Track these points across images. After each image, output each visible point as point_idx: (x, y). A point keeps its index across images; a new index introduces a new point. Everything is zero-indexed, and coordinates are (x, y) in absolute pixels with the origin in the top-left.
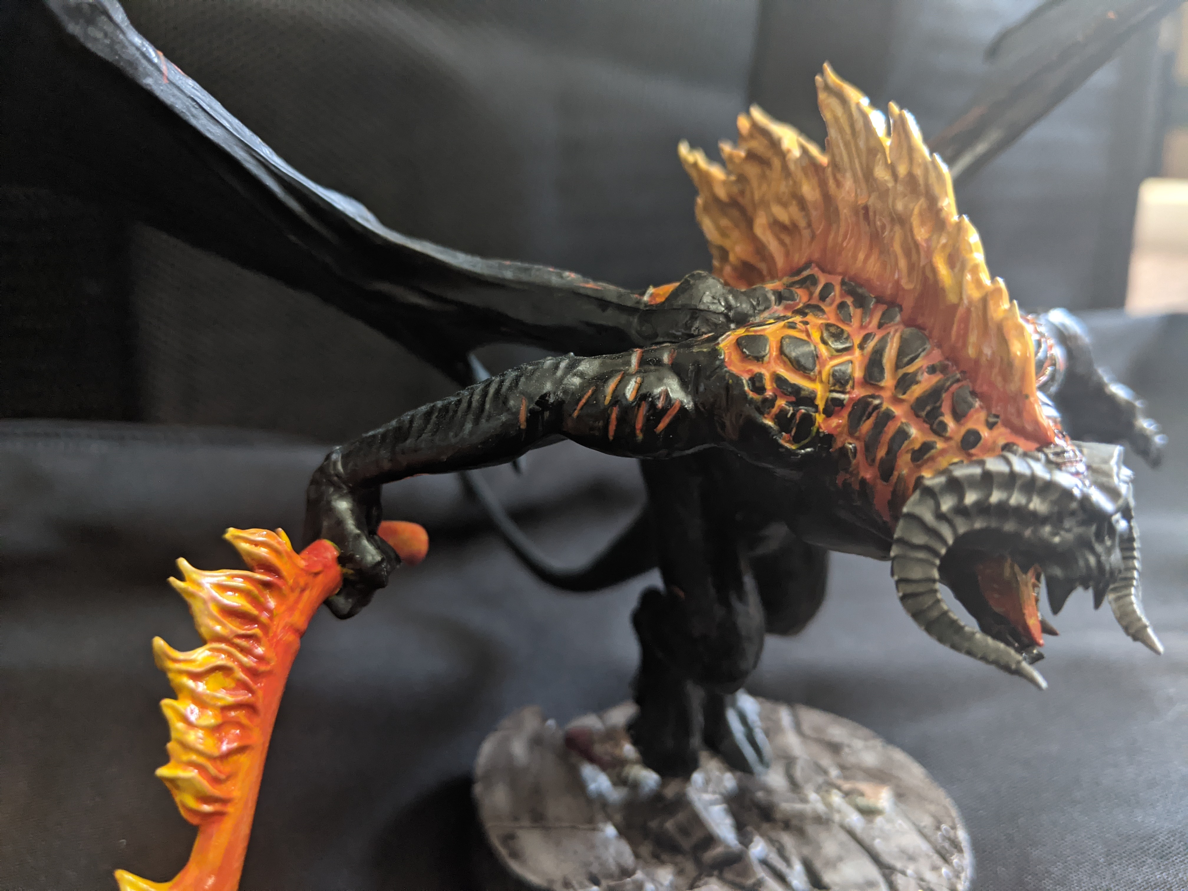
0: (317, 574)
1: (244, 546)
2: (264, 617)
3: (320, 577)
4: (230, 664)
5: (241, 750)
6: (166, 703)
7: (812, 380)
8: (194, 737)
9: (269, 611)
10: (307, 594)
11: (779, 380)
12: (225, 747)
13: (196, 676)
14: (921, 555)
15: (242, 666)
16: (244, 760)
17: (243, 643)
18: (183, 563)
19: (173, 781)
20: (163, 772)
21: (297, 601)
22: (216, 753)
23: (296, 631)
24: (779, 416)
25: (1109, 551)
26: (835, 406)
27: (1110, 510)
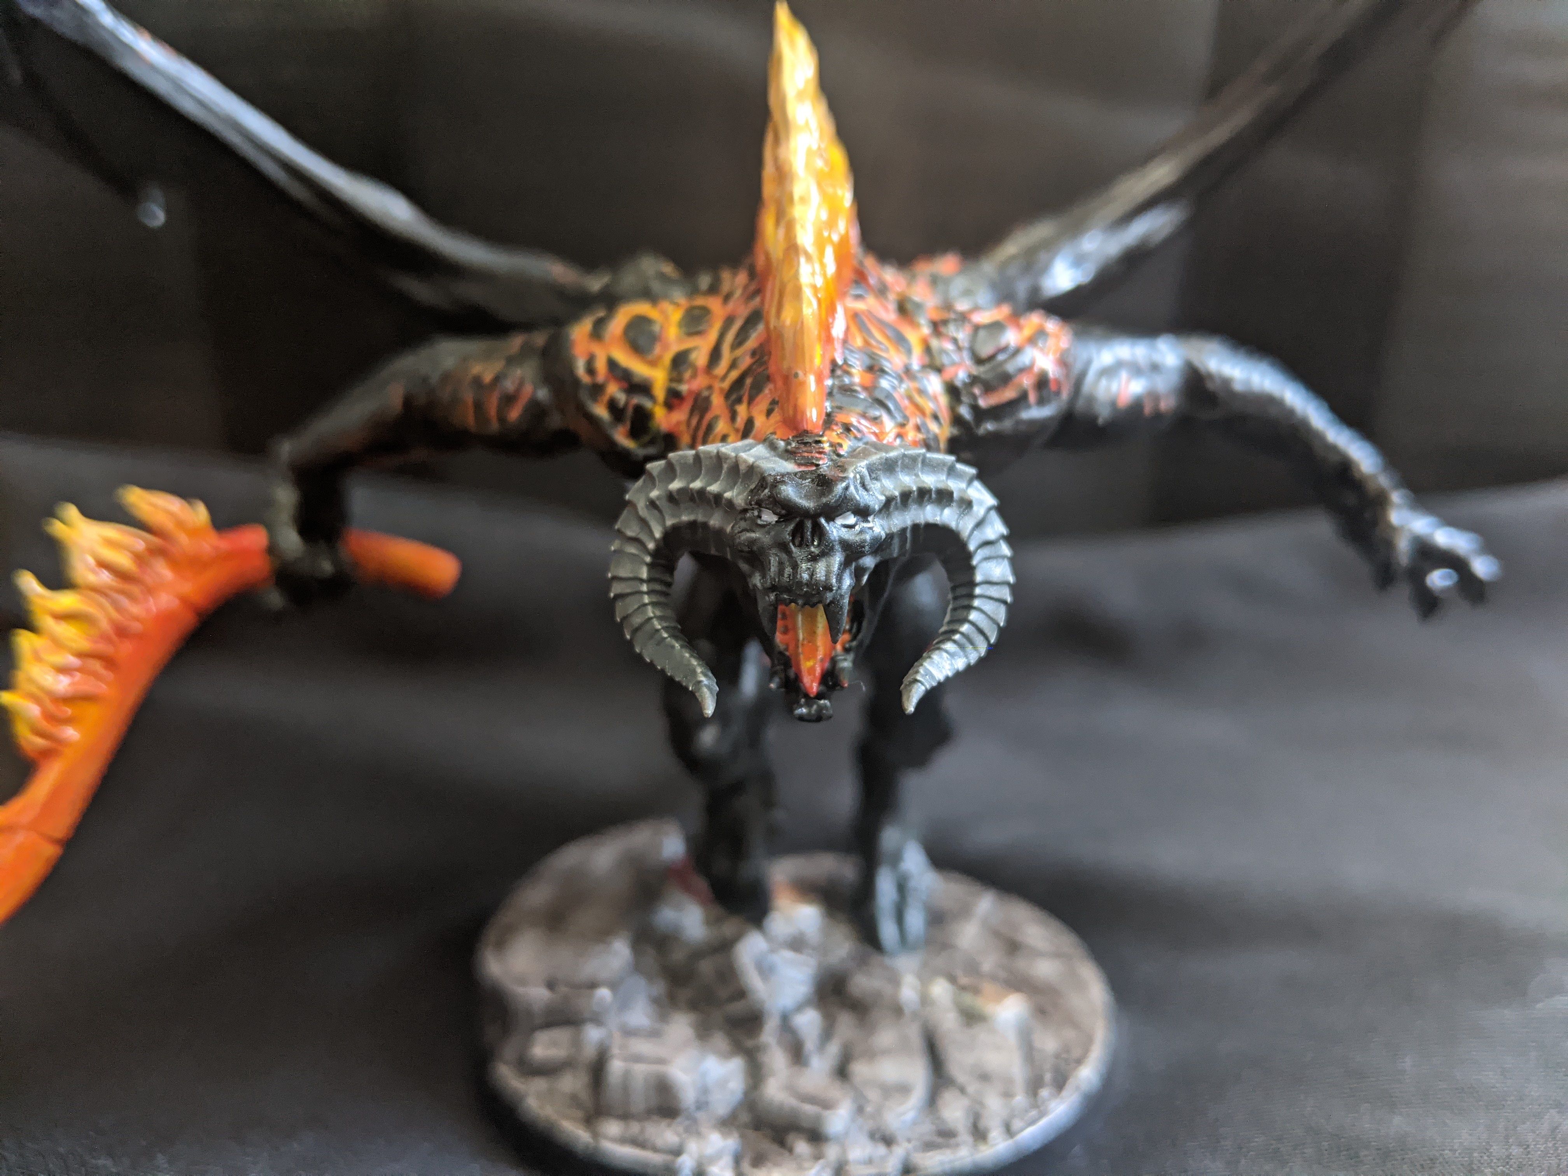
6: (20, 633)
7: (653, 364)
11: (612, 364)
14: (632, 549)
18: (68, 509)
24: (612, 406)
25: (814, 559)
26: (673, 398)
27: (808, 504)
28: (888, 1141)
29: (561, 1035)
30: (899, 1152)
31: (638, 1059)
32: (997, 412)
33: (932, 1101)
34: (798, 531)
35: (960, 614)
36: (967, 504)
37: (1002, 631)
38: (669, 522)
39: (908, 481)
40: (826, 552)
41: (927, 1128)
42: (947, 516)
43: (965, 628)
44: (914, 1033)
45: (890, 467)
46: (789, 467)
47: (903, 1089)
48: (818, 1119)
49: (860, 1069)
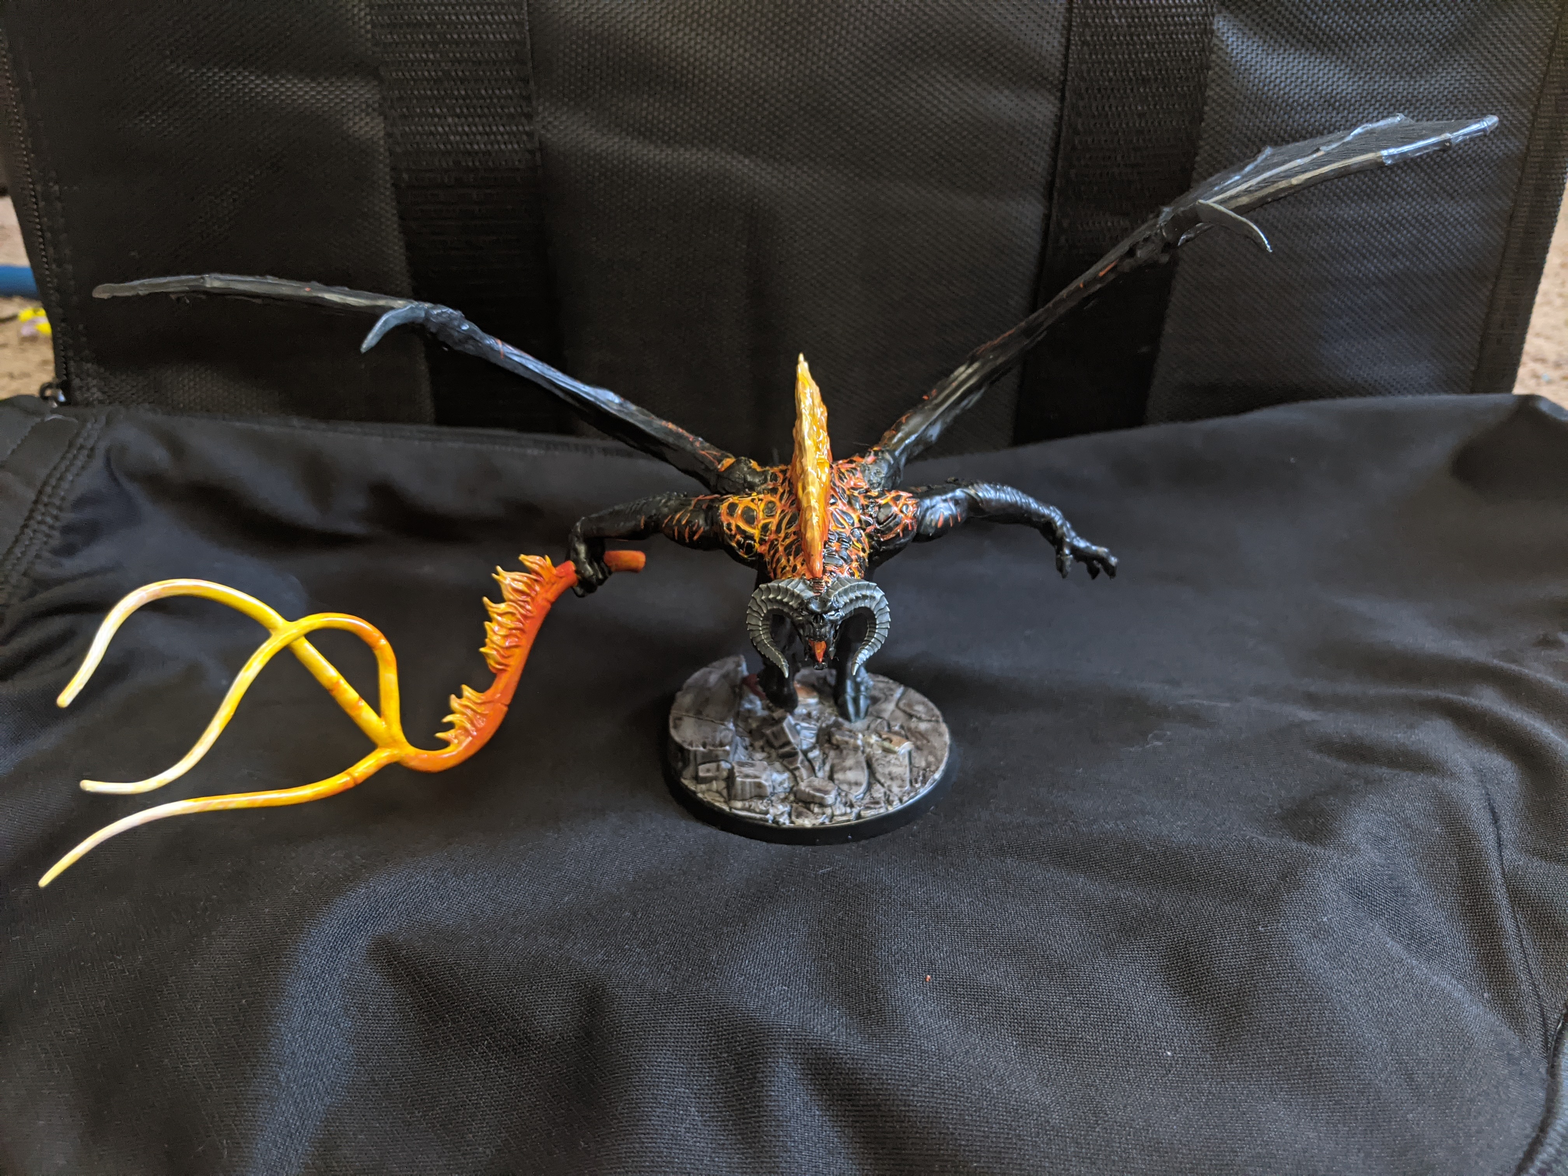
0: (561, 578)
1: (527, 564)
2: (533, 594)
3: (564, 579)
4: (515, 611)
5: (516, 646)
6: (487, 624)
7: (754, 528)
8: (495, 638)
9: (535, 591)
10: (555, 586)
11: (738, 527)
12: (507, 644)
13: (500, 615)
14: (755, 615)
15: (520, 612)
16: (517, 651)
17: (522, 604)
18: (499, 568)
19: (487, 654)
20: (482, 650)
21: (550, 588)
22: (504, 646)
23: (548, 601)
24: (738, 542)
25: (821, 627)
26: (762, 542)
27: (819, 610)
28: (852, 806)
29: (713, 766)
30: (856, 810)
31: (747, 776)
32: (886, 543)
33: (870, 787)
34: (816, 618)
35: (871, 634)
36: (873, 598)
37: (886, 639)
38: (769, 608)
39: (852, 596)
40: (825, 625)
41: (867, 800)
42: (866, 603)
43: (873, 640)
44: (862, 759)
45: (846, 592)
46: (811, 594)
47: (857, 784)
48: (823, 798)
49: (838, 776)
